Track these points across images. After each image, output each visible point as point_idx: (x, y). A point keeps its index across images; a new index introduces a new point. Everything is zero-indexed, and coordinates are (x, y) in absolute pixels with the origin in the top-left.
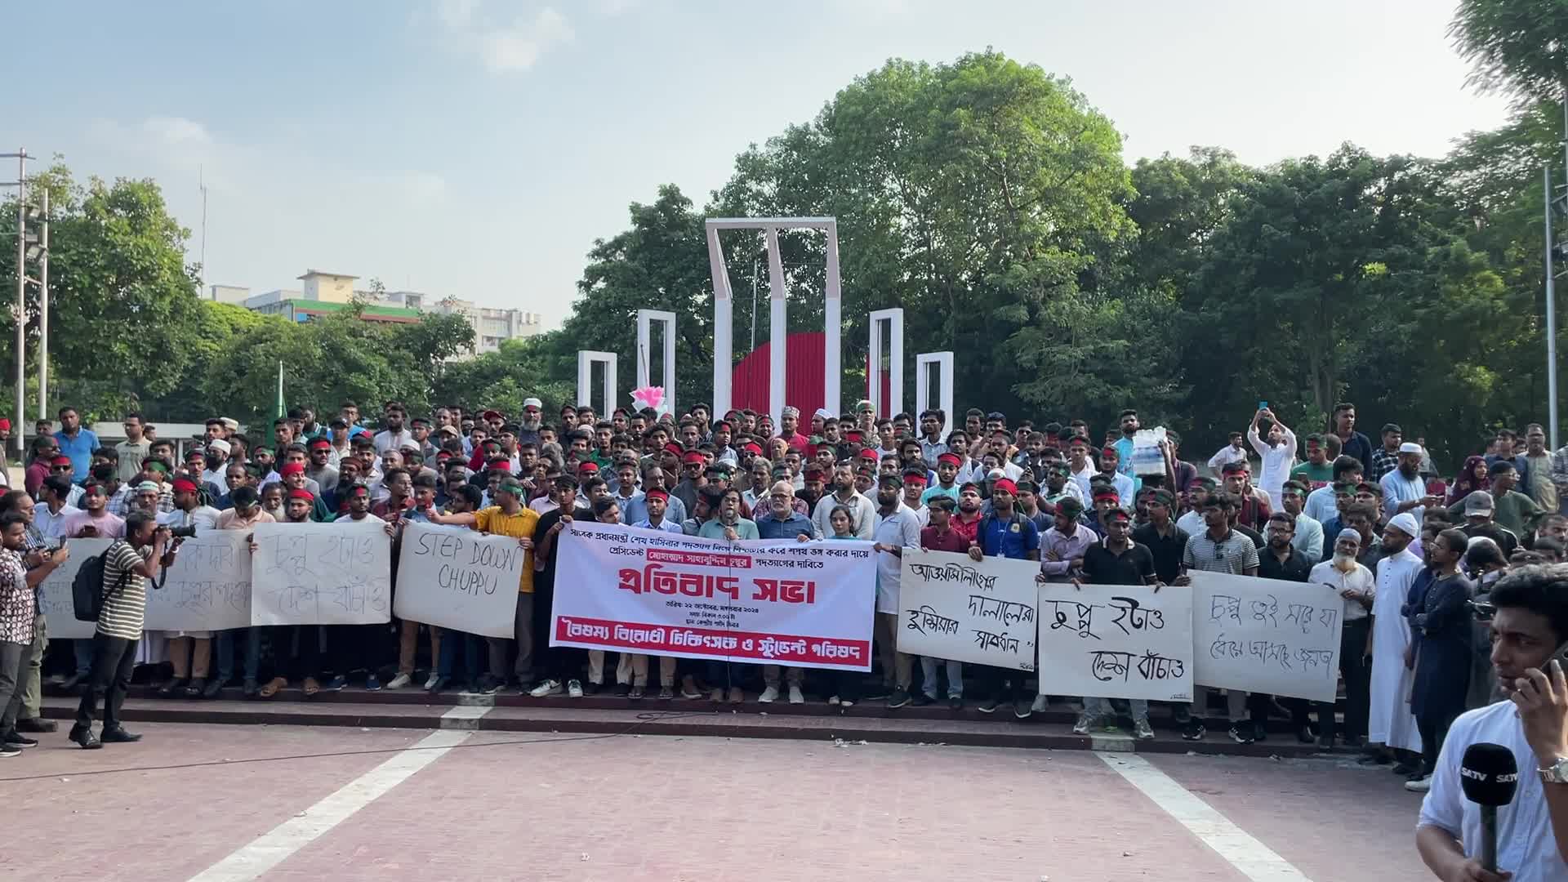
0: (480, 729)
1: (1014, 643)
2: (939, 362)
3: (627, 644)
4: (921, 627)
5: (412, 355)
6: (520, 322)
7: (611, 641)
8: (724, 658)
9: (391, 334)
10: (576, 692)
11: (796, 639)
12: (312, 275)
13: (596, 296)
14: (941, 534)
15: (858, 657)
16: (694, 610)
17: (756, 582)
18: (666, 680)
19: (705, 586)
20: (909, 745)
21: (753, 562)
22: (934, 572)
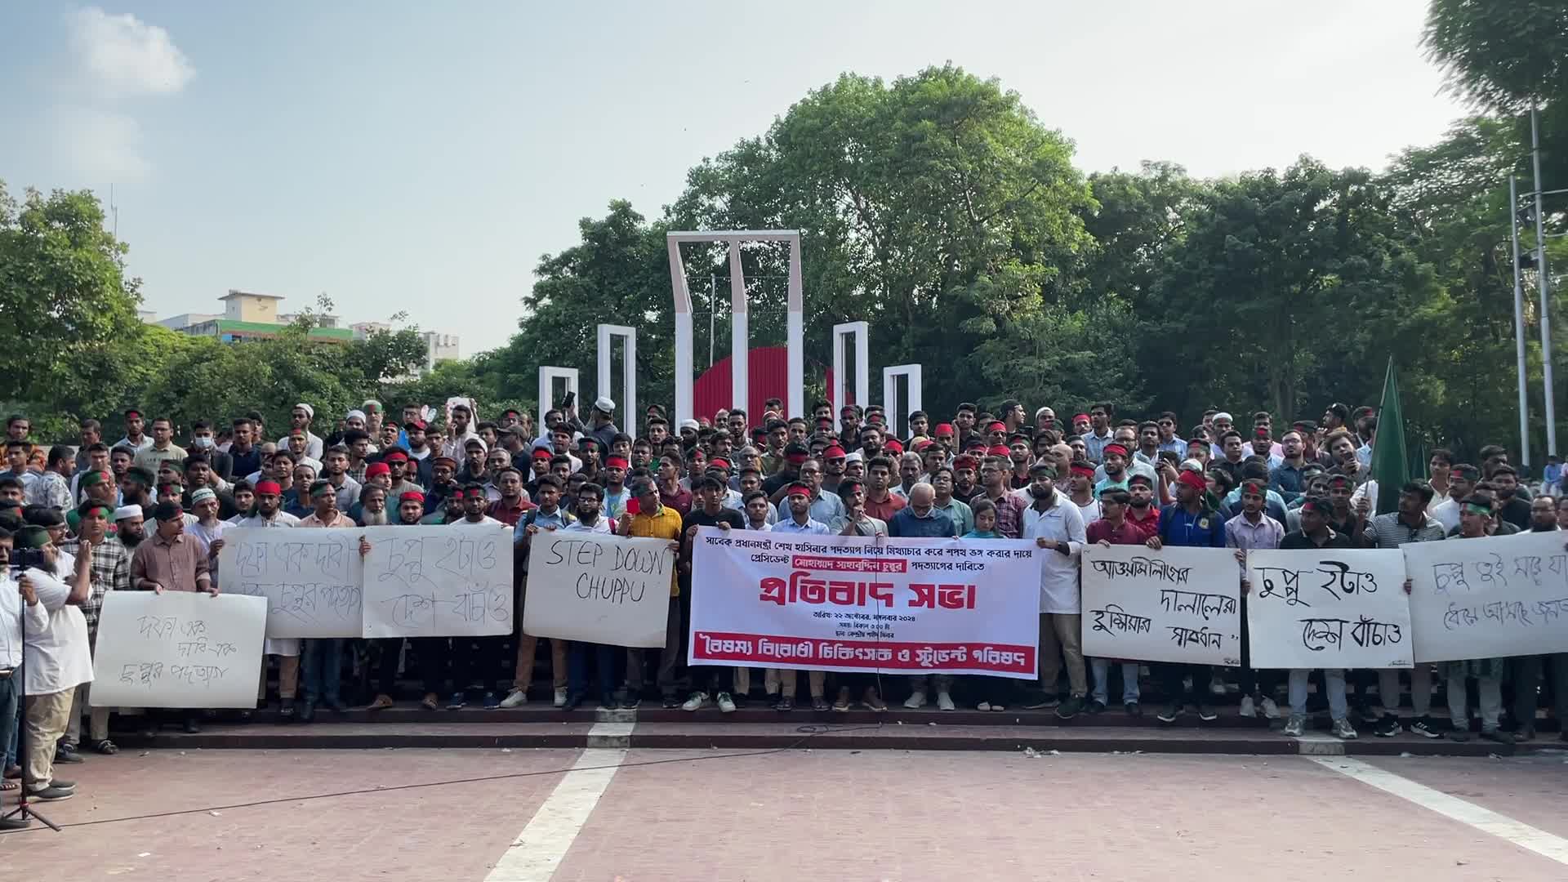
0: (631, 747)
1: (1217, 638)
2: (907, 375)
3: (772, 659)
4: (1108, 627)
5: (362, 373)
6: (437, 344)
7: (755, 657)
8: (882, 671)
9: (341, 352)
10: (728, 706)
11: (956, 646)
12: (234, 296)
13: (546, 311)
14: (1116, 528)
15: (1022, 664)
16: (847, 621)
17: (912, 587)
18: (816, 691)
19: (853, 594)
20: (1105, 754)
21: (909, 564)
22: (1119, 567)
